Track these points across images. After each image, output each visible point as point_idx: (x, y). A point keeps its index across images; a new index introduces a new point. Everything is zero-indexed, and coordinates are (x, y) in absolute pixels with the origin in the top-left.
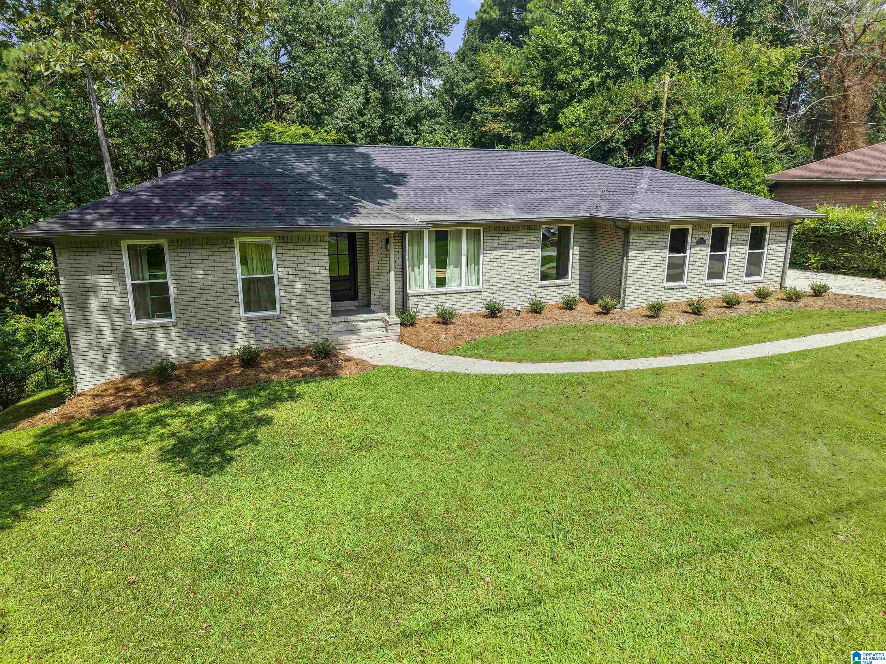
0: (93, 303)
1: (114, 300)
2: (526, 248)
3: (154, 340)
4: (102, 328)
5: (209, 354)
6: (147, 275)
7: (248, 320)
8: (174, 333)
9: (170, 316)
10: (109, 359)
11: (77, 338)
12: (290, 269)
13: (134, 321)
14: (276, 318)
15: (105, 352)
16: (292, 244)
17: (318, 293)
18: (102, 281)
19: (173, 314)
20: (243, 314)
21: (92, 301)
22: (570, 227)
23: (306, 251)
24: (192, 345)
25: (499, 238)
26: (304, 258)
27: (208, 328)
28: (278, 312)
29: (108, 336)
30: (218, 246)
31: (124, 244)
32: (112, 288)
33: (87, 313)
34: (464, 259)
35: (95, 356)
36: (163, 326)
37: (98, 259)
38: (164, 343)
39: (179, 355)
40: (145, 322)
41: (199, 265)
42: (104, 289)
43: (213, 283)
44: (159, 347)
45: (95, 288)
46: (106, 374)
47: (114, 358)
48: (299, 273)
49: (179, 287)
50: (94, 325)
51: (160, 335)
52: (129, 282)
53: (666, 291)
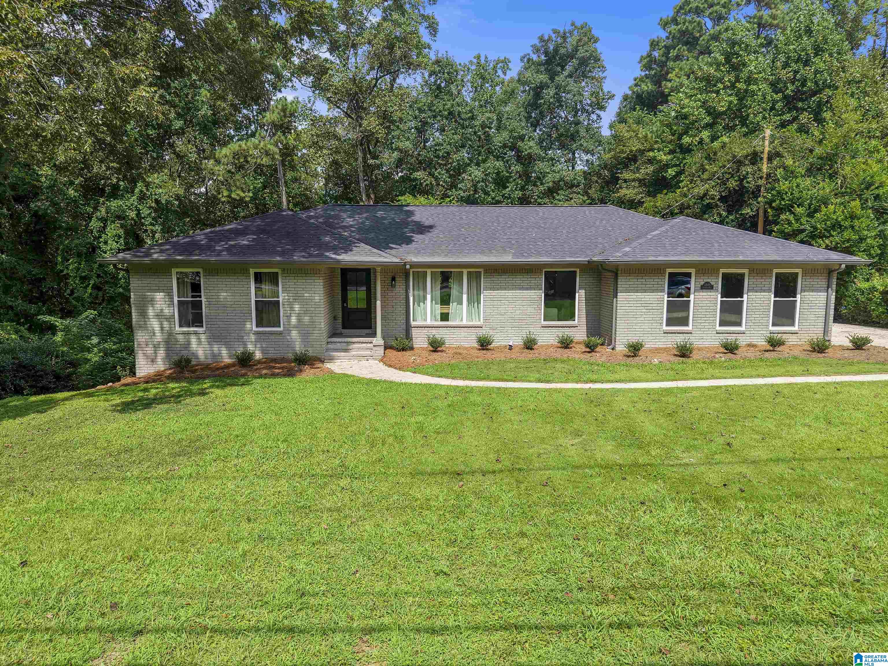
0: (151, 312)
1: (164, 311)
2: (527, 289)
3: (189, 343)
4: (156, 331)
5: (227, 357)
6: (190, 294)
7: (257, 333)
8: (203, 337)
9: (202, 326)
10: (158, 355)
11: (138, 337)
12: (291, 295)
13: (177, 328)
14: (280, 333)
15: (156, 347)
16: (294, 275)
17: (314, 315)
18: (157, 297)
19: (204, 326)
20: (255, 328)
21: (150, 311)
22: (575, 272)
23: (304, 281)
24: (216, 349)
25: (498, 279)
26: (303, 287)
27: (228, 337)
28: (281, 329)
29: (159, 337)
30: (237, 275)
31: (174, 271)
32: (163, 303)
33: (147, 320)
34: (465, 297)
35: (150, 350)
36: (196, 333)
37: (154, 281)
38: (196, 346)
39: (206, 356)
40: (185, 329)
41: (224, 289)
42: (158, 303)
43: (232, 303)
44: (191, 349)
45: (152, 301)
46: (155, 366)
47: (161, 353)
48: (297, 298)
49: (209, 303)
50: (150, 329)
51: (193, 340)
52: (176, 299)
53: (666, 335)
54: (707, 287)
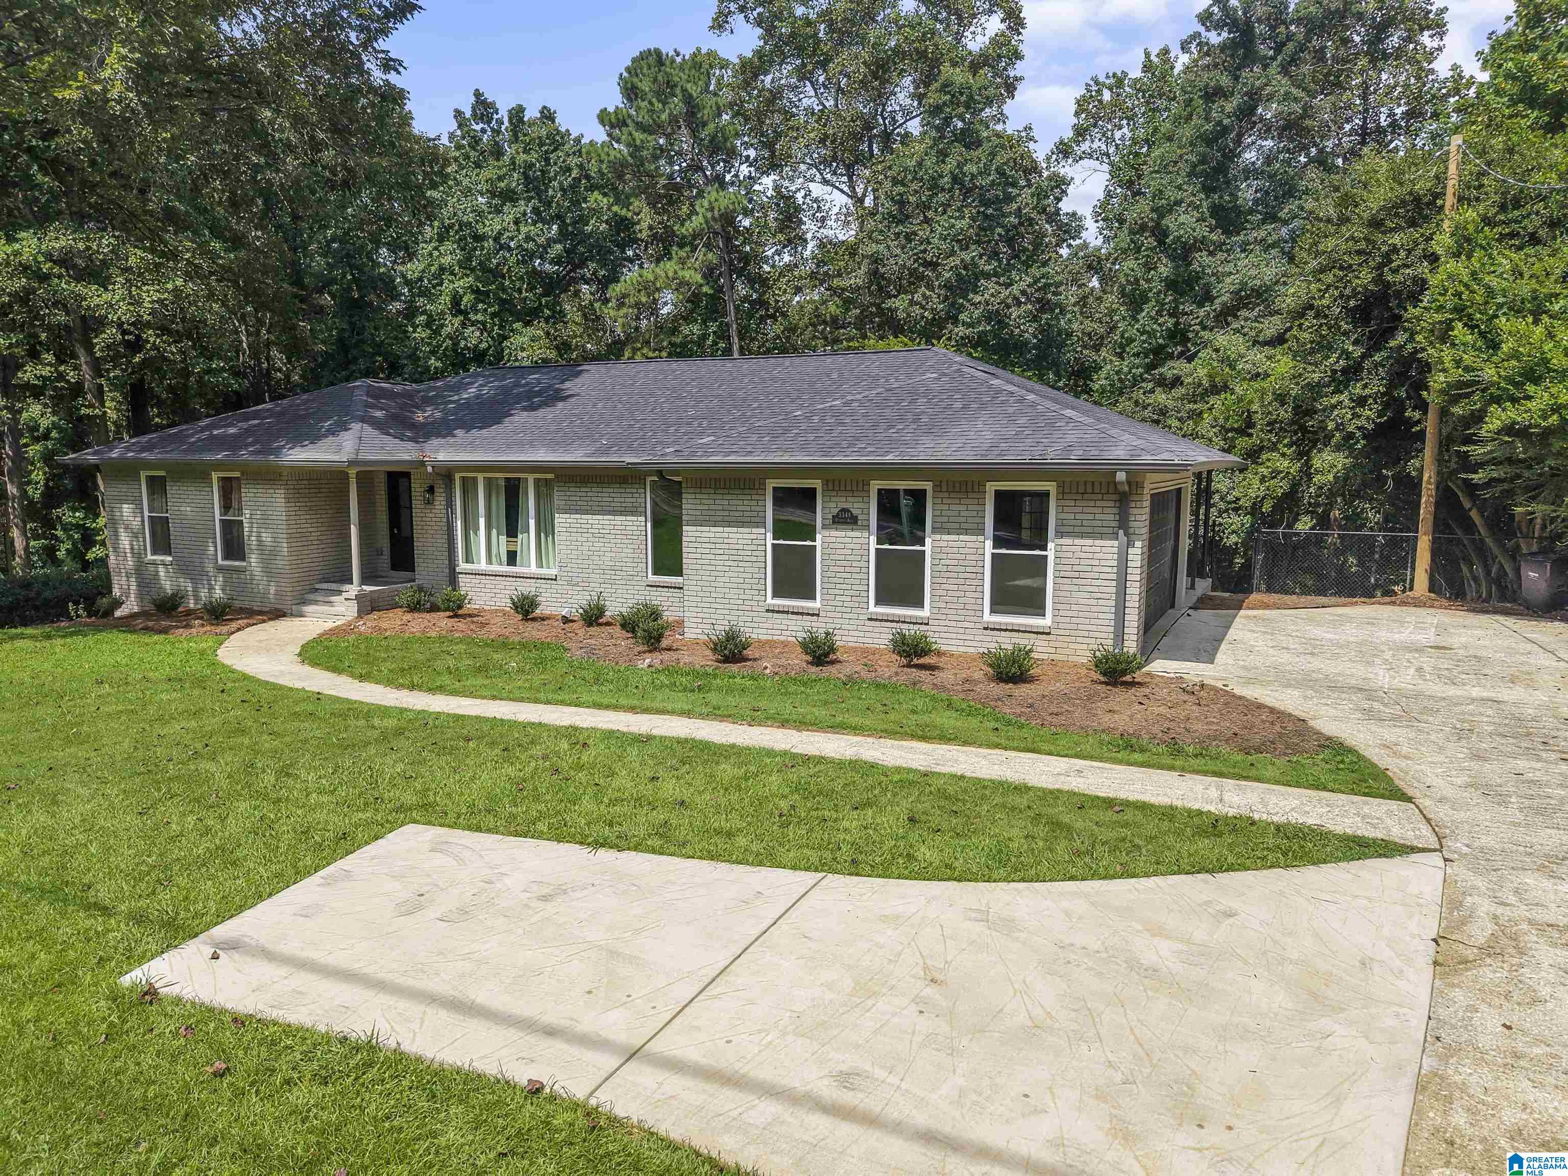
2: (620, 513)
3: (158, 578)
4: (128, 559)
5: (193, 601)
7: (222, 569)
8: (171, 572)
10: (132, 591)
12: (253, 512)
13: (149, 555)
14: (244, 570)
15: (129, 580)
20: (220, 561)
23: (264, 491)
25: (576, 494)
26: (264, 499)
27: (193, 572)
28: (246, 563)
29: (131, 567)
30: (198, 481)
31: (143, 474)
32: (134, 519)
34: (532, 524)
35: (124, 584)
36: (164, 564)
37: (123, 488)
38: (165, 582)
40: (154, 558)
41: (186, 501)
42: (129, 519)
43: (196, 522)
44: (161, 586)
46: (129, 604)
47: (134, 588)
48: (260, 518)
49: (174, 522)
50: (123, 554)
51: (162, 574)
52: (146, 514)
53: (770, 614)
54: (845, 519)
